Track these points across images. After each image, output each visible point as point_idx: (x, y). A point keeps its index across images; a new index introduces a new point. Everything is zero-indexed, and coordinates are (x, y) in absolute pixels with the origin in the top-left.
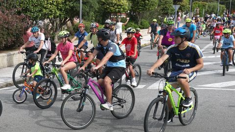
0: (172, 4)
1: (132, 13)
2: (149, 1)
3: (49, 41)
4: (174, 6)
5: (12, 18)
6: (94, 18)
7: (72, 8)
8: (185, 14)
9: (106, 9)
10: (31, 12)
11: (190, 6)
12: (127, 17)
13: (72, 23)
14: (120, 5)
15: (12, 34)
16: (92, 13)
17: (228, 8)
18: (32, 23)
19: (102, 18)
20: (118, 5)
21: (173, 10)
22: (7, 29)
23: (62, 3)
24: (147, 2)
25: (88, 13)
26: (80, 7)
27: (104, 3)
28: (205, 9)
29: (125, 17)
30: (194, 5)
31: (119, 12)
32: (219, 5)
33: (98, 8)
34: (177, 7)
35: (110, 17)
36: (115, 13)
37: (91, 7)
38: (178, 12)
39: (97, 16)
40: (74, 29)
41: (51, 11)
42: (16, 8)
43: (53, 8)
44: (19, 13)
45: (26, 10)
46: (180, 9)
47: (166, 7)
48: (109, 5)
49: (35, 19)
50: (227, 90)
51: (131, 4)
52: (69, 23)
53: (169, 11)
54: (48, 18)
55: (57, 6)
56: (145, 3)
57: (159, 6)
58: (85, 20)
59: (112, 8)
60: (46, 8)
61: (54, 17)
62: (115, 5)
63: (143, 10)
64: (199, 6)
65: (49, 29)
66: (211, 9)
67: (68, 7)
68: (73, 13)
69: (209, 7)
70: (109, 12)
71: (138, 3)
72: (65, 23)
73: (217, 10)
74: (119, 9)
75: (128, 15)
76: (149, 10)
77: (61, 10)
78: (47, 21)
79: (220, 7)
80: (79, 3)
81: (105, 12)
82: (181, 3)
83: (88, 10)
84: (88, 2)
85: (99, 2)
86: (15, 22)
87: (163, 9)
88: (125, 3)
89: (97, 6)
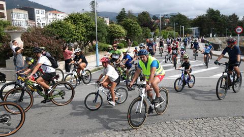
4: (151, 33)
5: (53, 42)
6: (105, 41)
7: (91, 35)
9: (112, 35)
10: (65, 38)
11: (160, 33)
12: (125, 40)
13: (92, 44)
14: (120, 33)
16: (104, 38)
17: (179, 34)
18: (66, 45)
19: (110, 40)
22: (50, 48)
23: (85, 32)
25: (101, 38)
26: (96, 34)
27: (111, 32)
28: (168, 34)
30: (162, 33)
31: (120, 37)
32: (175, 32)
35: (115, 40)
36: (118, 37)
37: (103, 34)
39: (107, 39)
40: (93, 48)
41: (78, 37)
42: (55, 35)
43: (80, 35)
44: (57, 38)
45: (62, 37)
46: (154, 34)
47: (147, 34)
48: (114, 33)
49: (68, 42)
51: (127, 32)
52: (90, 44)
53: (149, 36)
54: (76, 41)
55: (82, 33)
56: (135, 31)
57: (143, 33)
58: (100, 42)
59: (116, 35)
60: (75, 35)
61: (80, 41)
62: (118, 32)
63: (134, 35)
67: (88, 34)
68: (92, 38)
71: (131, 31)
72: (87, 44)
74: (120, 35)
75: (125, 38)
76: (137, 35)
77: (84, 36)
78: (76, 43)
81: (111, 37)
82: (155, 31)
83: (101, 36)
84: (101, 31)
85: (108, 31)
86: (55, 44)
87: (145, 35)
88: (123, 31)
89: (107, 33)
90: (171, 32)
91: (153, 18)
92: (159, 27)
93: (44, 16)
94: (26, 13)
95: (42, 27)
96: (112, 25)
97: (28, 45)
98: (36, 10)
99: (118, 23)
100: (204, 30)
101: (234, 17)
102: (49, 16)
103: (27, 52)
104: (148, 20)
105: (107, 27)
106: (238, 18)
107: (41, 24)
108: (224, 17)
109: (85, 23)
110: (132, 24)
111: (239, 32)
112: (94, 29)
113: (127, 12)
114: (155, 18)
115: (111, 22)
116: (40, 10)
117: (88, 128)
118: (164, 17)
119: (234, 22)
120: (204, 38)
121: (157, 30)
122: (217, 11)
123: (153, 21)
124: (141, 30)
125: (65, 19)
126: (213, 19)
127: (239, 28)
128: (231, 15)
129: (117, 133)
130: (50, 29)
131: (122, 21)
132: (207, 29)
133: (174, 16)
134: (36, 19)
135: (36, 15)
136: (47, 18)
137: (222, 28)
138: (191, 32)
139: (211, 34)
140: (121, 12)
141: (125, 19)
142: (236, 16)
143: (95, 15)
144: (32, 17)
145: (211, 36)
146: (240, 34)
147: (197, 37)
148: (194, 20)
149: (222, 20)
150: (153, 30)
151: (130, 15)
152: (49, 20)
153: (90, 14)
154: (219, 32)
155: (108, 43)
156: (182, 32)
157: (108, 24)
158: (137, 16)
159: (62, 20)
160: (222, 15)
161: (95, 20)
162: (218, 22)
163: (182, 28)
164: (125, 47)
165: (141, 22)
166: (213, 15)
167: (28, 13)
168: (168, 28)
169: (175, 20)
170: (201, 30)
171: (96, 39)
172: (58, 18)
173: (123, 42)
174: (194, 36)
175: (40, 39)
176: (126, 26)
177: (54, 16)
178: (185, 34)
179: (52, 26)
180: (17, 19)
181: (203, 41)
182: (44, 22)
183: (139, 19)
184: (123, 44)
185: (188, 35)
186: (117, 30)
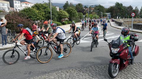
1: (70, 18)
3: (40, 28)
5: (25, 20)
7: (48, 16)
15: (25, 26)
16: (55, 18)
23: (44, 15)
26: (51, 16)
27: (60, 15)
30: (90, 16)
31: (65, 18)
35: (62, 19)
36: (64, 18)
37: (55, 16)
41: (40, 17)
42: (26, 16)
43: (41, 16)
44: (28, 18)
45: (30, 17)
46: (85, 16)
49: (34, 20)
53: (82, 17)
54: (39, 20)
55: (42, 15)
56: (74, 15)
57: (79, 16)
58: (53, 20)
59: (63, 16)
60: (38, 16)
61: (42, 20)
63: (73, 17)
65: (40, 24)
67: (46, 16)
68: (48, 18)
69: (94, 16)
74: (65, 16)
75: (68, 19)
76: (75, 17)
77: (44, 17)
78: (39, 21)
79: (97, 16)
81: (60, 18)
83: (54, 17)
84: (54, 14)
85: (58, 14)
86: (26, 22)
87: (80, 17)
88: (67, 14)
89: (57, 16)
90: (95, 15)
91: (84, 7)
92: (88, 12)
93: (20, 5)
94: (8, 3)
95: (18, 11)
96: (61, 11)
97: (9, 21)
98: (14, 1)
99: (64, 10)
100: (114, 14)
101: (130, 7)
102: (23, 5)
103: (8, 26)
104: (81, 8)
105: (57, 12)
106: (133, 8)
107: (18, 10)
108: (125, 7)
109: (44, 9)
110: (72, 10)
111: (133, 16)
112: (50, 13)
113: (69, 4)
114: (86, 7)
115: (60, 9)
116: (17, 1)
117: (46, 71)
118: (91, 7)
119: (130, 10)
120: (113, 19)
121: (87, 14)
122: (121, 4)
123: (84, 9)
124: (78, 14)
125: (32, 7)
126: (119, 8)
127: (133, 14)
128: (129, 6)
129: (63, 73)
130: (23, 12)
131: (67, 8)
132: (115, 14)
133: (97, 6)
134: (15, 7)
135: (15, 4)
136: (21, 6)
137: (124, 14)
138: (106, 16)
139: (118, 17)
140: (66, 3)
141: (68, 7)
142: (132, 7)
143: (50, 5)
144: (12, 5)
145: (117, 18)
146: (134, 17)
147: (110, 18)
148: (108, 9)
149: (124, 9)
150: (84, 14)
151: (71, 5)
152: (22, 7)
153: (47, 4)
154: (122, 16)
155: (58, 21)
156: (101, 15)
157: (58, 10)
158: (75, 6)
159: (31, 8)
160: (124, 6)
161: (50, 8)
162: (121, 10)
163: (101, 13)
164: (68, 24)
165: (78, 9)
166: (119, 6)
167: (10, 3)
168: (93, 13)
169: (97, 8)
170: (112, 14)
171: (51, 19)
172: (28, 6)
173: (67, 21)
174: (108, 18)
175: (17, 18)
176: (68, 11)
177: (26, 5)
178: (103, 17)
179: (24, 10)
180: (3, 7)
181: (113, 21)
182: (20, 8)
183: (76, 8)
184: (67, 22)
185: (105, 17)
186: (63, 14)
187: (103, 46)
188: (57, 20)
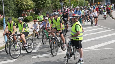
0: (59, 2)
1: (36, 9)
2: (46, 1)
4: (60, 3)
6: (12, 14)
8: (68, 7)
9: (20, 8)
11: (69, 3)
12: (33, 12)
14: (28, 5)
16: (11, 11)
17: (90, 3)
19: (17, 14)
20: (27, 5)
21: (60, 6)
24: (45, 2)
25: (8, 11)
26: (3, 8)
27: (18, 5)
28: (78, 4)
29: (32, 12)
30: (71, 2)
31: (28, 9)
32: (85, 1)
33: (14, 8)
34: (62, 4)
35: (23, 13)
36: (26, 10)
37: (10, 7)
38: (63, 7)
39: (14, 13)
46: (64, 4)
47: (56, 4)
48: (21, 5)
50: (98, 50)
51: (35, 4)
53: (58, 6)
56: (43, 3)
57: (52, 4)
59: (24, 7)
62: (25, 5)
63: (43, 7)
64: (74, 3)
66: (81, 4)
69: (80, 2)
70: (22, 10)
71: (39, 3)
73: (84, 4)
74: (28, 7)
75: (33, 11)
76: (46, 6)
79: (85, 2)
80: (2, 5)
81: (19, 10)
82: (64, 1)
83: (8, 9)
84: (7, 4)
85: (15, 4)
87: (54, 6)
89: (14, 7)
124: (50, 1)
173: (31, 15)
174: (105, 3)
178: (95, 2)
184: (32, 17)
185: (99, 3)
186: (24, 3)
187: (105, 59)
188: (14, 16)
